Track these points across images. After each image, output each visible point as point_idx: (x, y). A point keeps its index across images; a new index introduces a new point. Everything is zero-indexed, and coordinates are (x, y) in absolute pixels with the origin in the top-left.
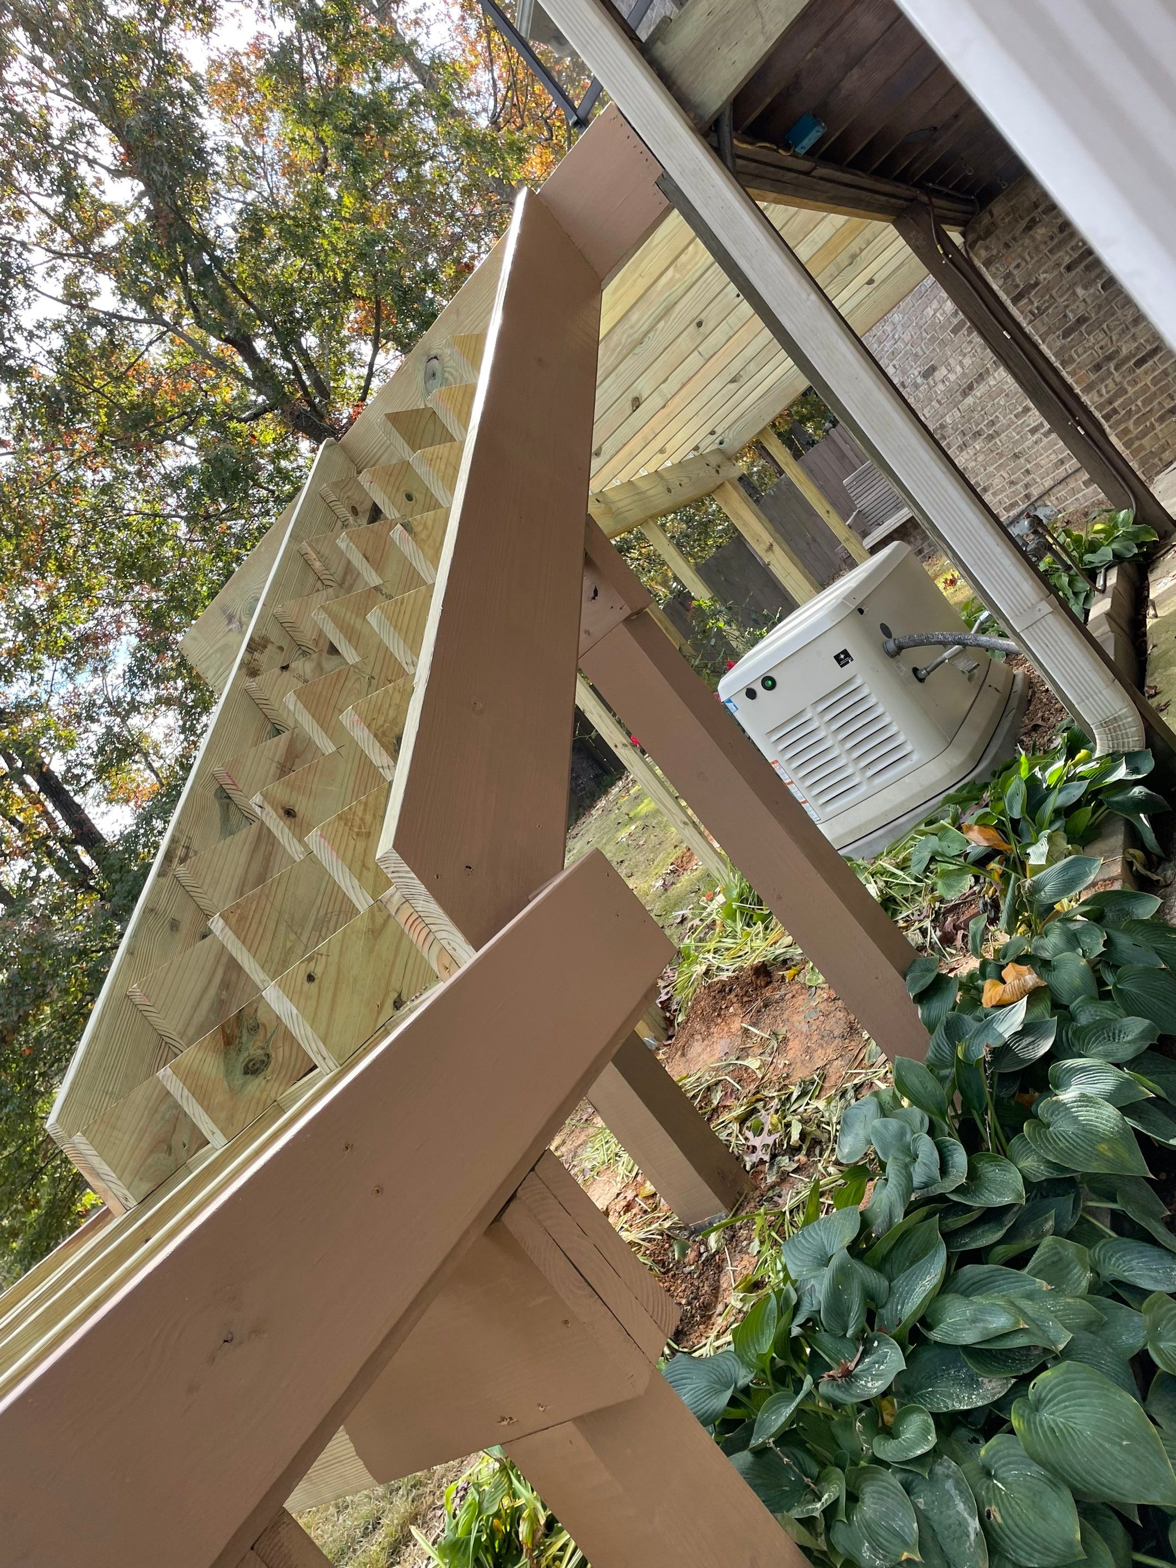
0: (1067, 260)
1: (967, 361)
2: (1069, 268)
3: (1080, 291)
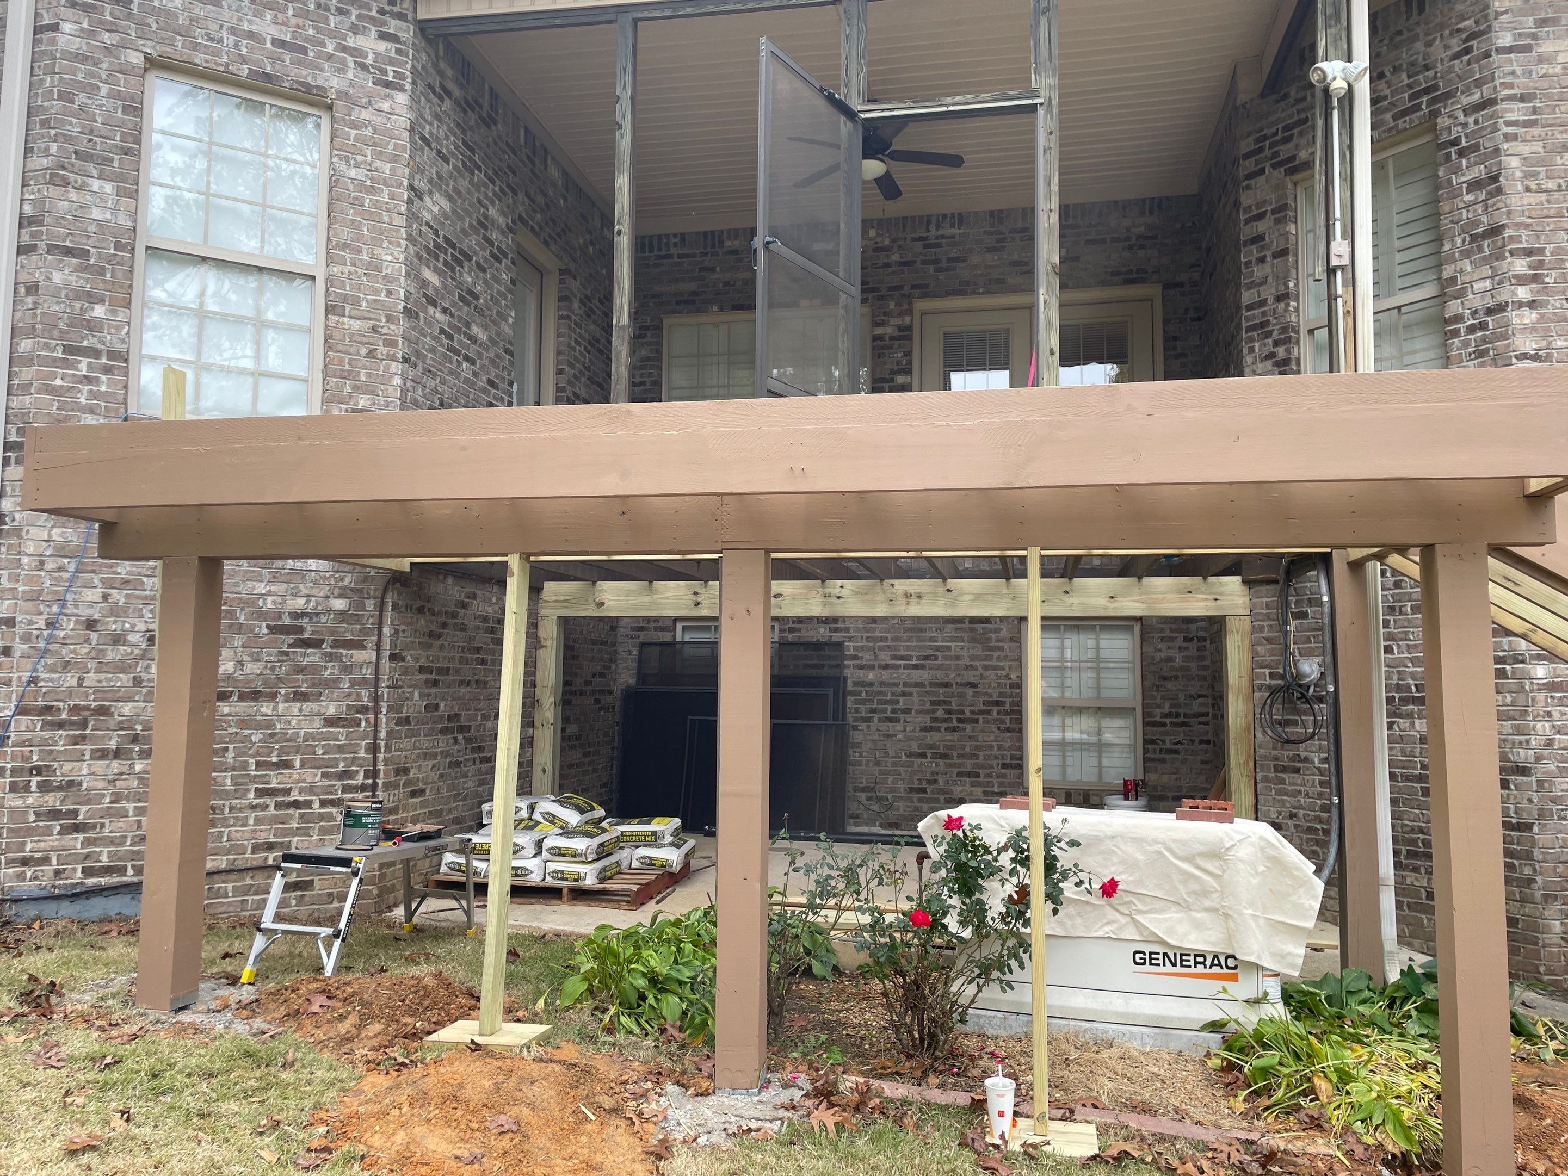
0: (423, 662)
1: (252, 668)
2: (421, 669)
3: (416, 694)
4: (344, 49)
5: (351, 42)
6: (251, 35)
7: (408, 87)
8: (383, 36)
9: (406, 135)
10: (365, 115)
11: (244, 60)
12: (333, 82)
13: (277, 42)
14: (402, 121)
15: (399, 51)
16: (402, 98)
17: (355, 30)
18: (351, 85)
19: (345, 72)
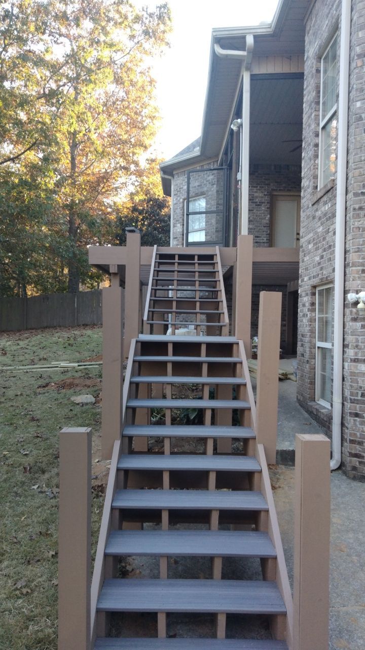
4: (207, 181)
5: (208, 179)
6: (195, 187)
7: (216, 183)
8: (212, 175)
9: (216, 194)
10: (210, 193)
11: (194, 192)
12: (205, 189)
13: (198, 186)
14: (215, 191)
15: (215, 176)
16: (215, 186)
17: (208, 176)
18: (208, 188)
19: (207, 186)
